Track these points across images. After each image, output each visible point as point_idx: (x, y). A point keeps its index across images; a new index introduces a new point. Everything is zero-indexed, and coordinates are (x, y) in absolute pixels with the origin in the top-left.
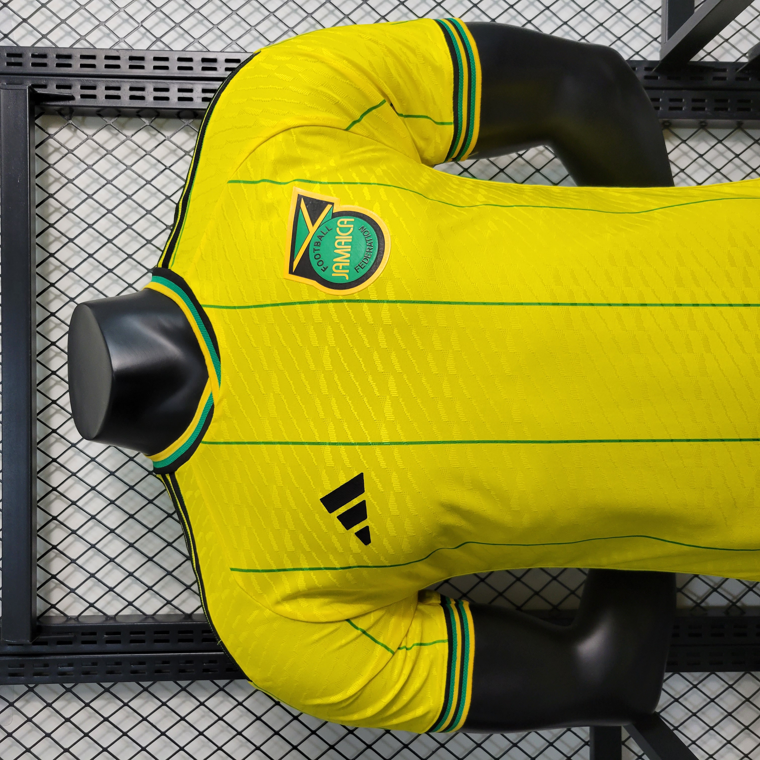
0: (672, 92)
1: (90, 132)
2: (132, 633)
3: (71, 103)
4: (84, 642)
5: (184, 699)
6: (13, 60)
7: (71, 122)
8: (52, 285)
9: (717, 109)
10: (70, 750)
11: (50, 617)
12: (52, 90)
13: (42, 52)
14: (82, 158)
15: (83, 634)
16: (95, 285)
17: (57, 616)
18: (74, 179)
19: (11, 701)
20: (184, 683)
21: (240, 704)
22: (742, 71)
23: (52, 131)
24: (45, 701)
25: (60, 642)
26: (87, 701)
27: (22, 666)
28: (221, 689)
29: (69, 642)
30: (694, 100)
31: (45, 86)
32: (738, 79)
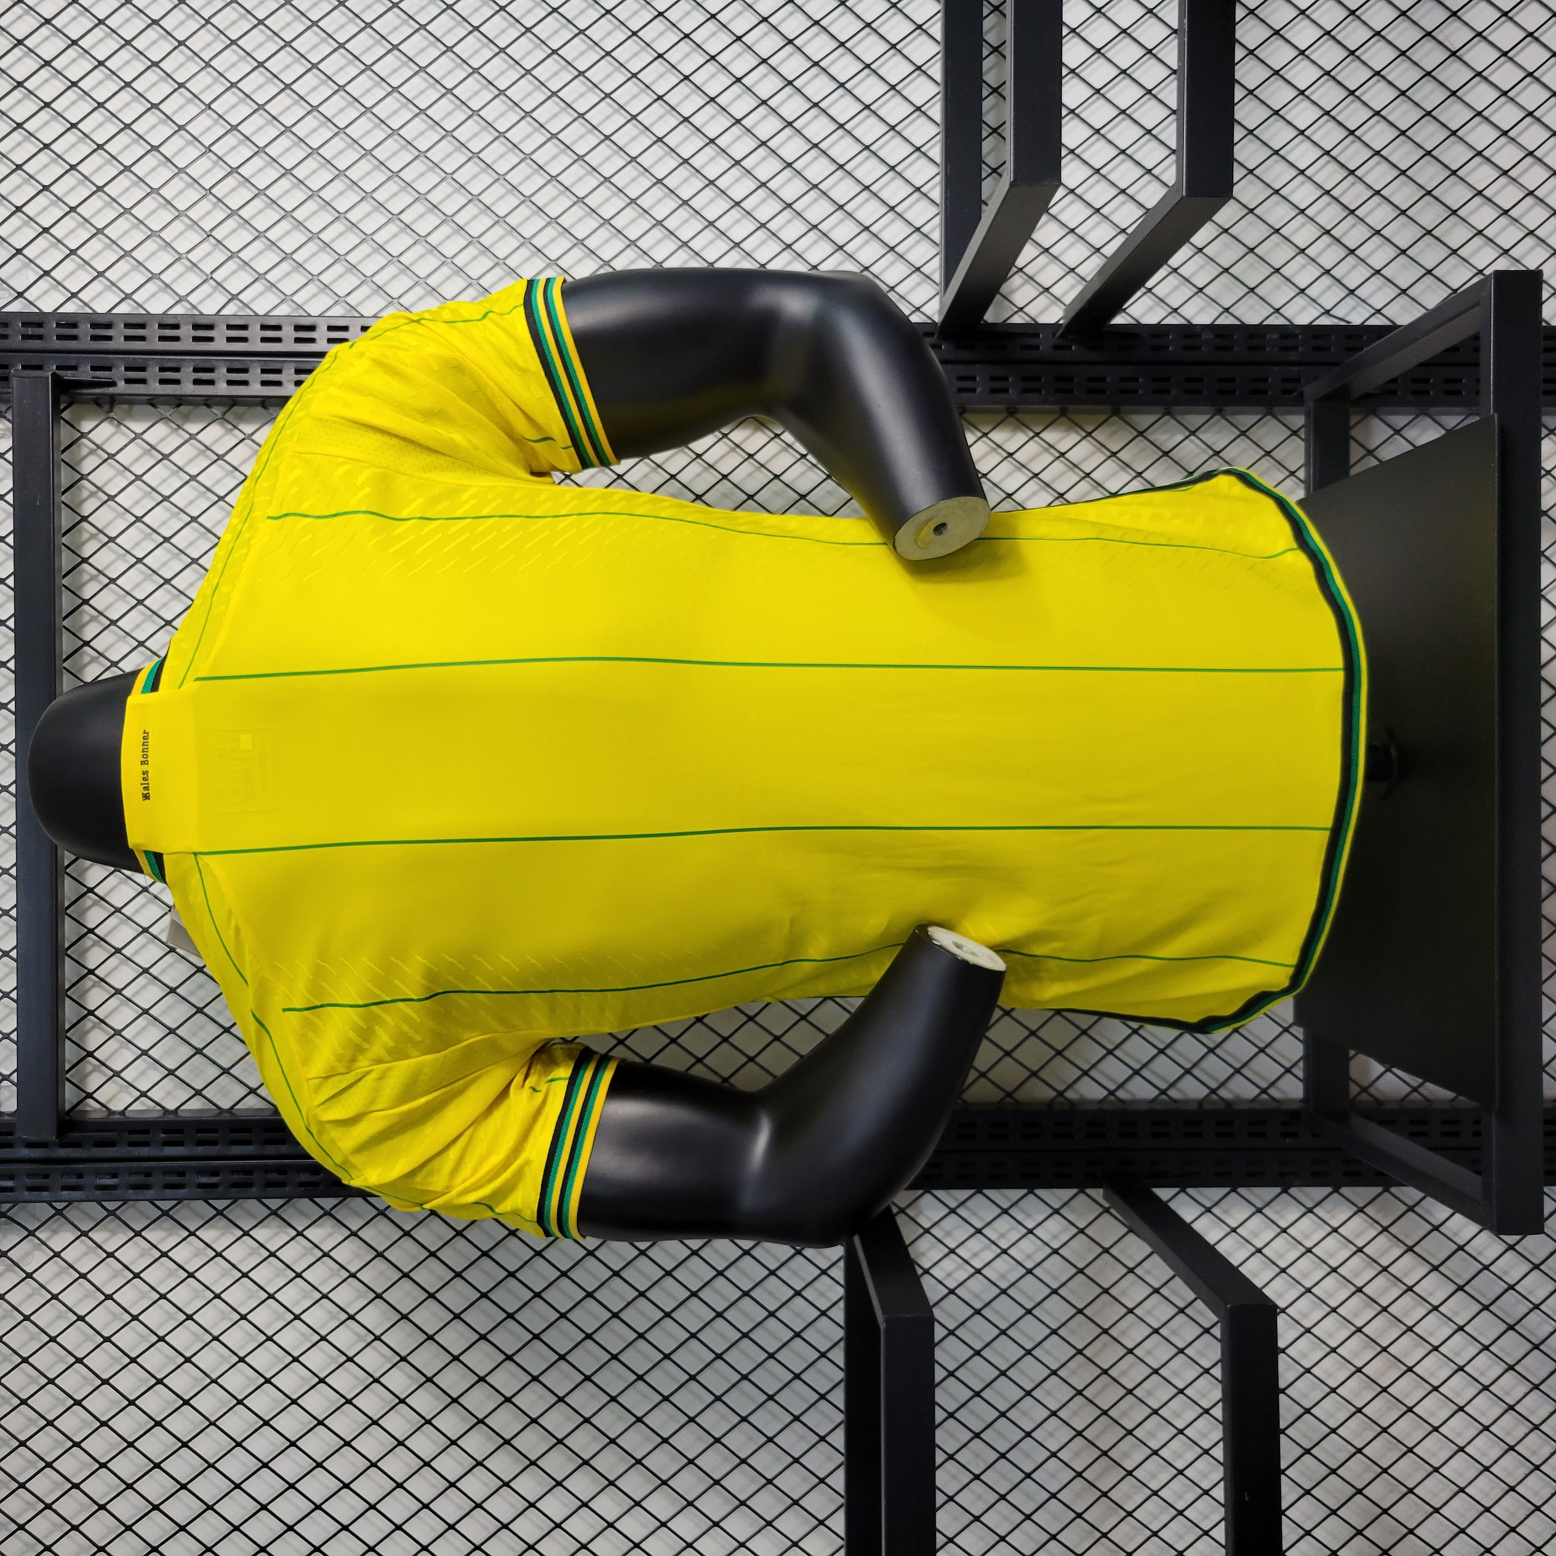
0: (960, 367)
1: (138, 427)
2: (199, 1131)
3: (111, 390)
4: (132, 1144)
5: (276, 1230)
6: (30, 331)
7: (112, 415)
8: (87, 644)
9: (1025, 391)
10: (115, 1296)
11: (86, 1112)
12: (85, 373)
13: (71, 321)
14: (126, 464)
15: (131, 1132)
16: (147, 644)
17: (95, 1110)
18: (116, 496)
19: (31, 1228)
20: (274, 1203)
21: (354, 1234)
22: (1061, 336)
23: (86, 426)
24: (79, 1230)
25: (99, 1144)
26: (138, 1229)
27: (46, 1176)
28: (328, 1213)
29: (112, 1144)
30: (993, 379)
31: (74, 368)
32: (1056, 347)
